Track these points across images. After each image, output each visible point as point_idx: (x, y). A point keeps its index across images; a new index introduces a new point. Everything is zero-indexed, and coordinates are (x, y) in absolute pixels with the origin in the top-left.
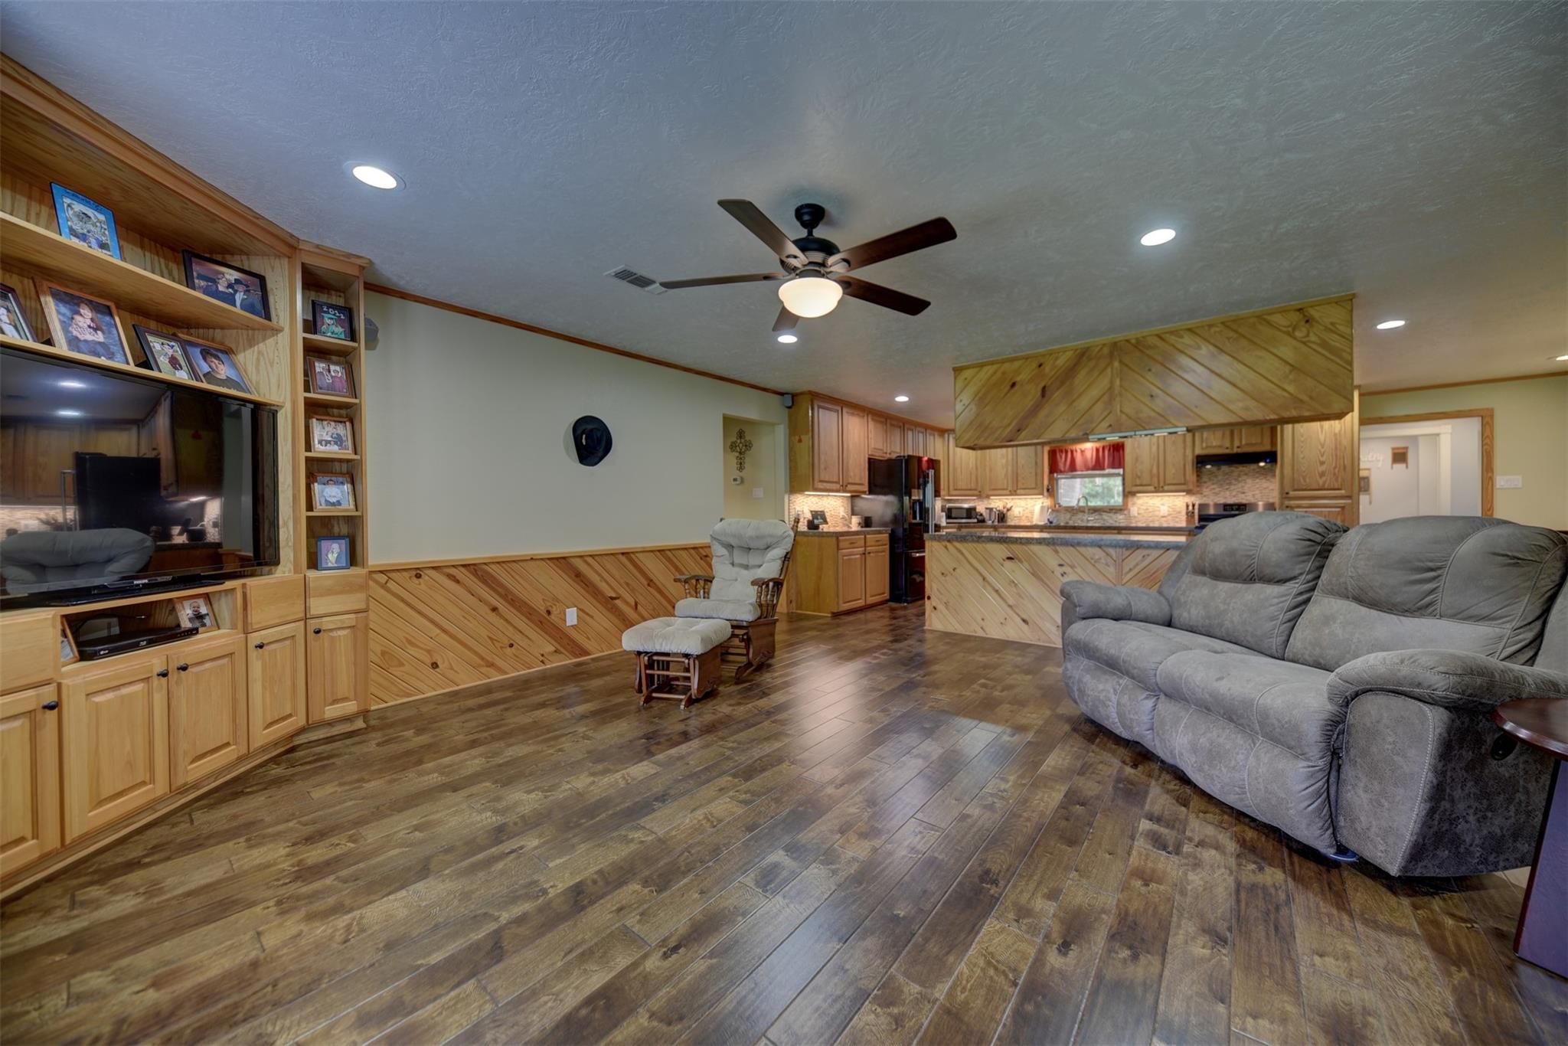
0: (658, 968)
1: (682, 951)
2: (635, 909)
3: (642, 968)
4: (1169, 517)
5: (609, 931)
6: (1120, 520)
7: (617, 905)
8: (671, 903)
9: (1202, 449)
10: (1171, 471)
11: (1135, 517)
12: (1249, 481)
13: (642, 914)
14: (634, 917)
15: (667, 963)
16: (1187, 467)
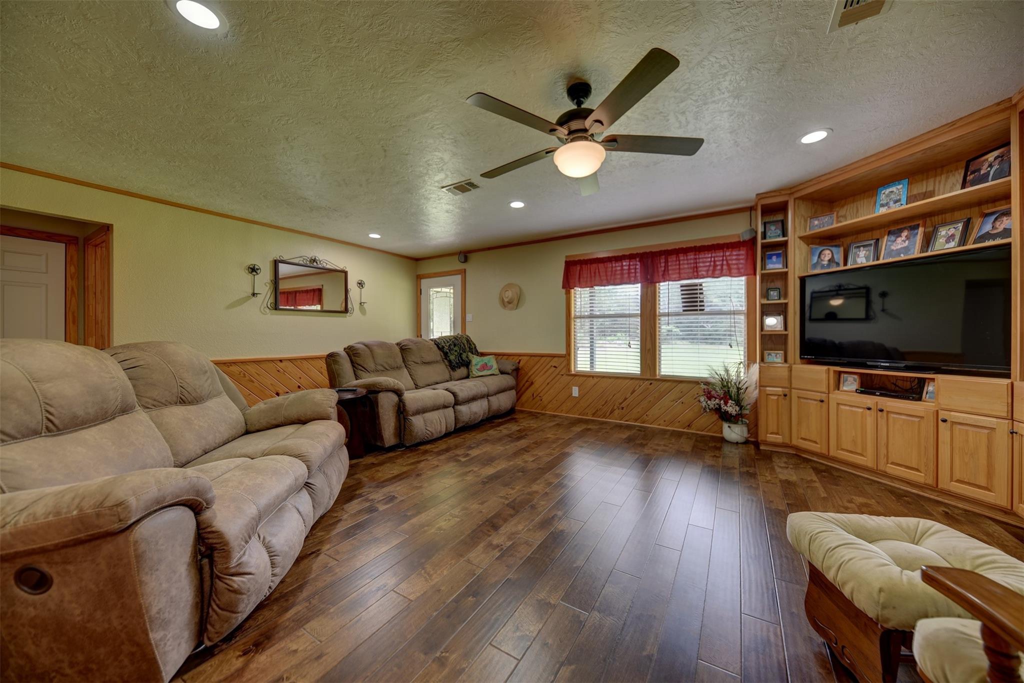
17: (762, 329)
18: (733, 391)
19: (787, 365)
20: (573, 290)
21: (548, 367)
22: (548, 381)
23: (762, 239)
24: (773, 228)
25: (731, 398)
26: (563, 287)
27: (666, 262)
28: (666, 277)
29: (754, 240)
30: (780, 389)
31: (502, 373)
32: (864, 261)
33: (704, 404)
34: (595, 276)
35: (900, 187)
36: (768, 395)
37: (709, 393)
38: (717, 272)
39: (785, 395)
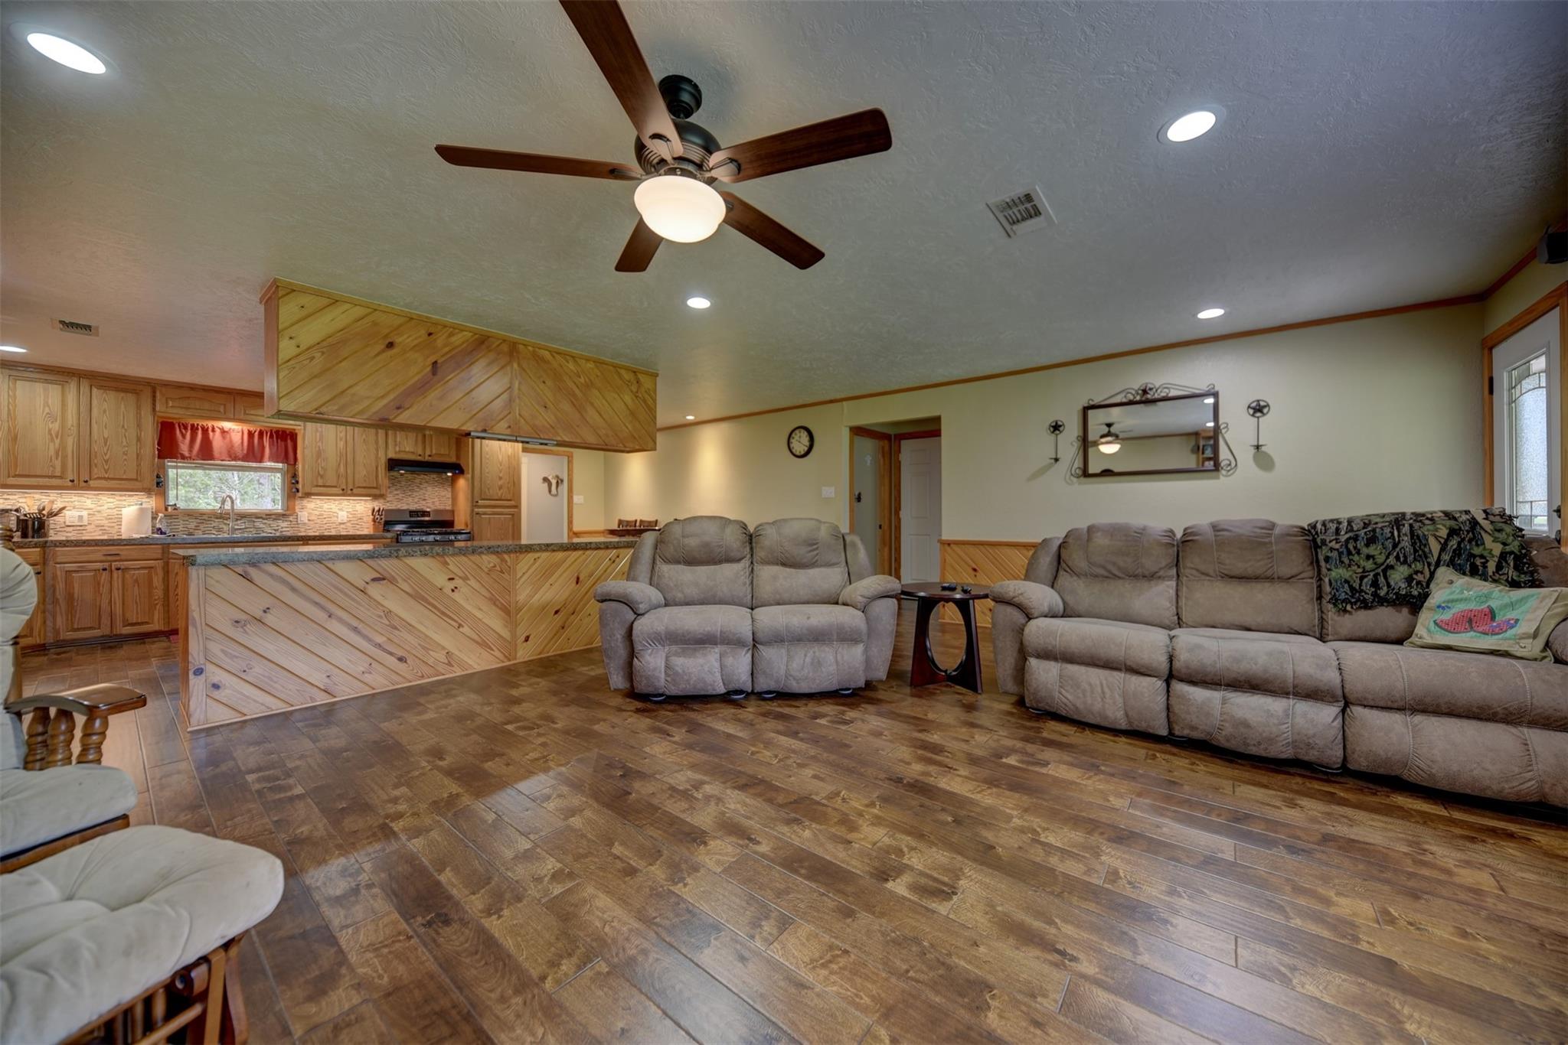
0: (1091, 962)
1: (1060, 947)
2: (1029, 1007)
3: (1099, 976)
4: (349, 524)
5: (1075, 1025)
6: (284, 528)
7: (1032, 1029)
8: (1003, 971)
9: (396, 453)
10: (362, 472)
11: (305, 524)
12: (429, 489)
13: (1033, 996)
14: (1041, 1004)
15: (1081, 956)
16: (379, 469)
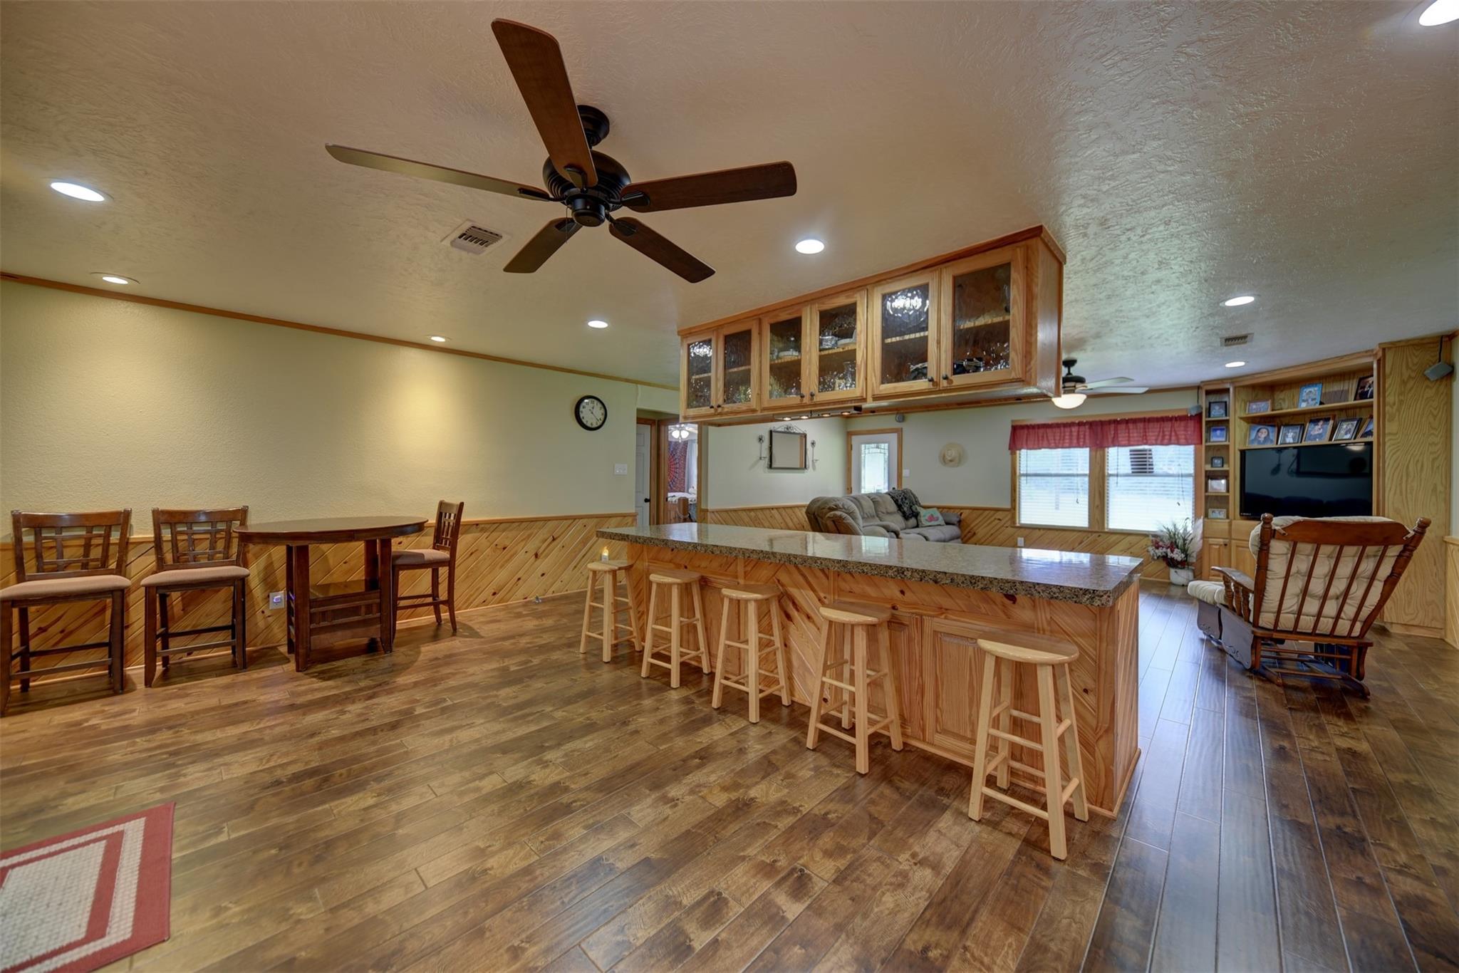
17: (1206, 490)
18: (1180, 542)
19: (1228, 521)
20: (1018, 452)
21: (993, 519)
22: (992, 531)
23: (1206, 417)
24: (1217, 408)
25: (1177, 547)
26: (1010, 449)
27: (1116, 430)
28: (1115, 443)
29: (1199, 416)
30: (1221, 540)
31: (947, 523)
32: (1291, 441)
33: (1152, 552)
34: (1043, 440)
35: (1316, 389)
36: (1210, 545)
37: (1157, 543)
38: (1166, 441)
39: (1226, 545)
